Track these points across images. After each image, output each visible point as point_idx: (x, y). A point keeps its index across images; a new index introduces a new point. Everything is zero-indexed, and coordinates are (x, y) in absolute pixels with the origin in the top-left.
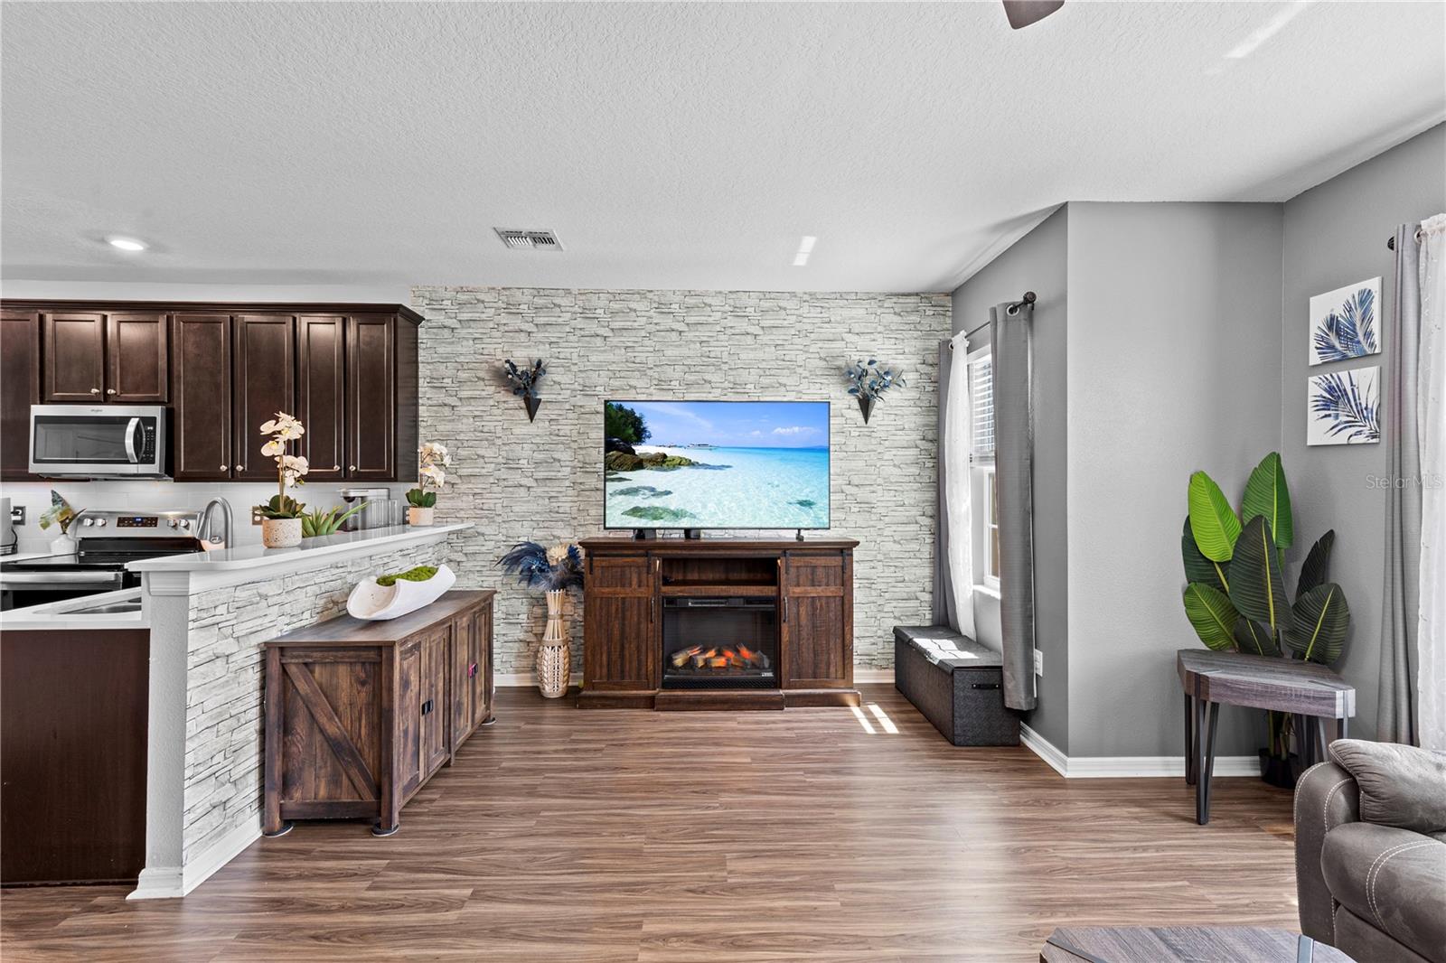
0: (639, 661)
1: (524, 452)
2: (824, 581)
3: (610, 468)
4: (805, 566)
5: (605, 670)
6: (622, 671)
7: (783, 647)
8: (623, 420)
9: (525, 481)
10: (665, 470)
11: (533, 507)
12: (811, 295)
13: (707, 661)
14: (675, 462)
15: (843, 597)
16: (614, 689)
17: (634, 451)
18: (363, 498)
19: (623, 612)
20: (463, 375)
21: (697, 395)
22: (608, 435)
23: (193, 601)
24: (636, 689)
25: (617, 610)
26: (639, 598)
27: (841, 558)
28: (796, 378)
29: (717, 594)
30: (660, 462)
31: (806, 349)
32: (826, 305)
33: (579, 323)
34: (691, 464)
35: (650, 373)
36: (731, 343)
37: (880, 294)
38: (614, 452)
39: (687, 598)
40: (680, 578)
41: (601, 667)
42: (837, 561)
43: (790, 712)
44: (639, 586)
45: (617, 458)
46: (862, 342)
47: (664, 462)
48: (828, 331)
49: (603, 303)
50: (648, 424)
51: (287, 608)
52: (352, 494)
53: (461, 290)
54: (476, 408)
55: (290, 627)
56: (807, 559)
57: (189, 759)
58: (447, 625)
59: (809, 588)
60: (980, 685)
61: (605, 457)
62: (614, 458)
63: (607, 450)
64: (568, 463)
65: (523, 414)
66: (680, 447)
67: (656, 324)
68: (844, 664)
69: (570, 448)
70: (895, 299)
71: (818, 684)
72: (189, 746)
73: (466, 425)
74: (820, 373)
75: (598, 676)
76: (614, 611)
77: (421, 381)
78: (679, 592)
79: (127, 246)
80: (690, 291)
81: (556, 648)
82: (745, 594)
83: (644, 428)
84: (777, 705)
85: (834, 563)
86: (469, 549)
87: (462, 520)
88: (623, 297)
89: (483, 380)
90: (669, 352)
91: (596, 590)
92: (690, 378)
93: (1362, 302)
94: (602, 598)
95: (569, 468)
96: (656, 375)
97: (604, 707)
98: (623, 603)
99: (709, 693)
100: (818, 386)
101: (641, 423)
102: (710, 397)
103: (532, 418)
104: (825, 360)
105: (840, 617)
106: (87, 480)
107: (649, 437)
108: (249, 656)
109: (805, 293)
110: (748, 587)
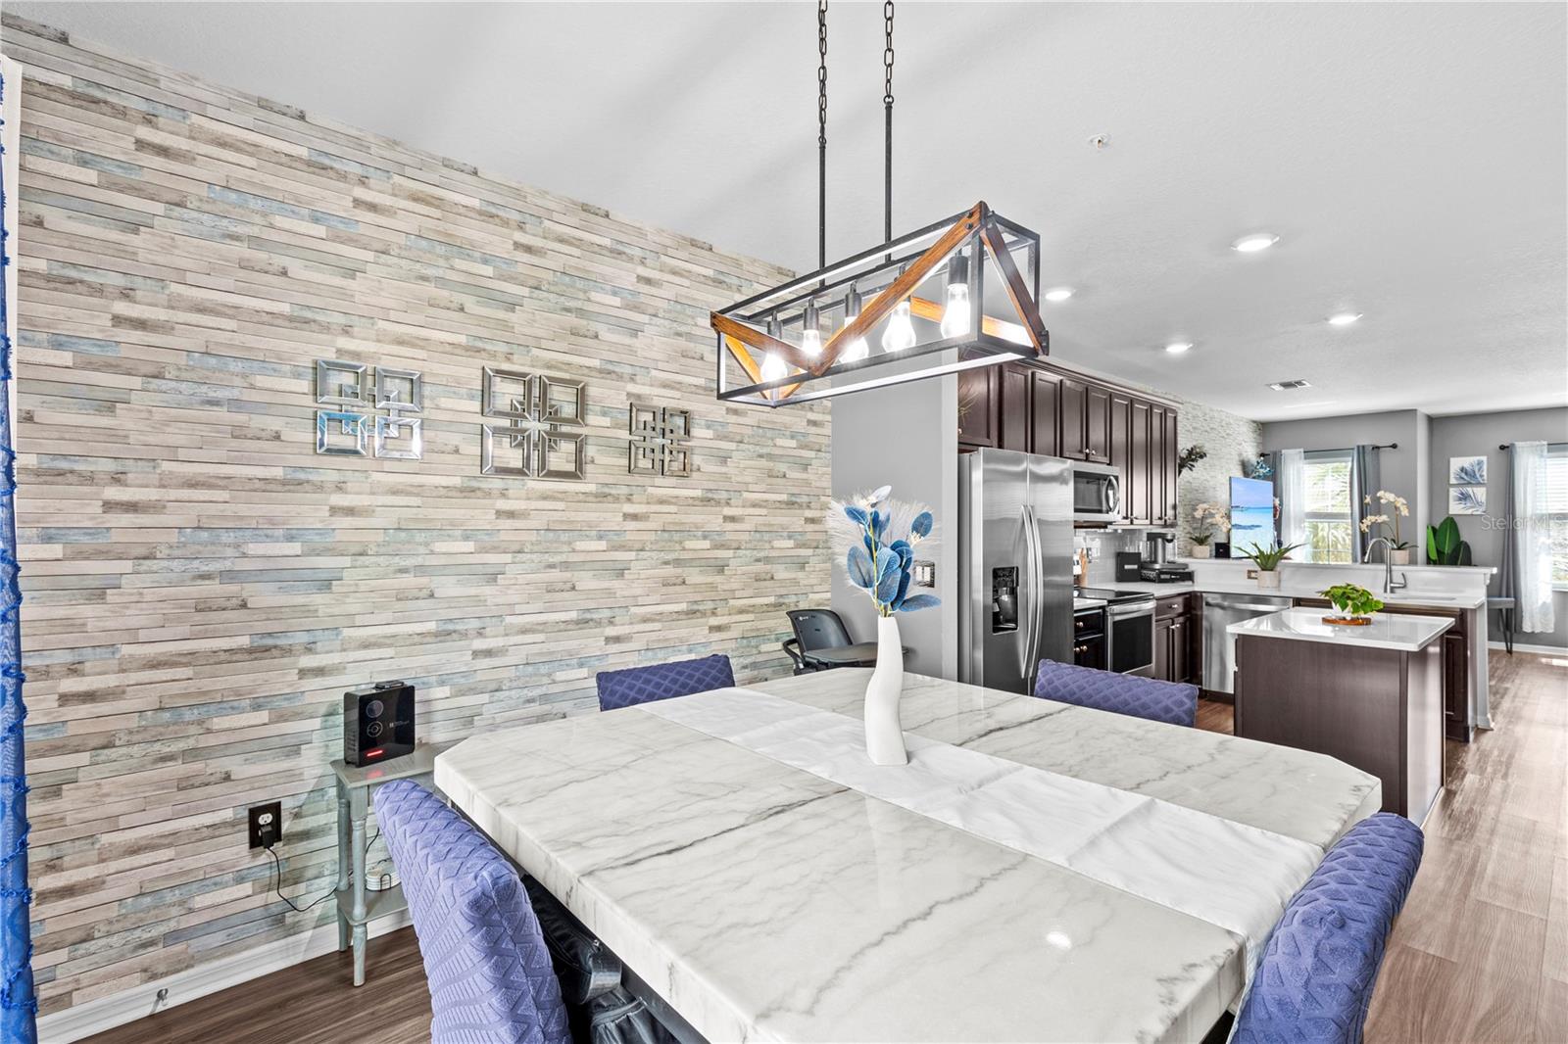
93: (1478, 464)
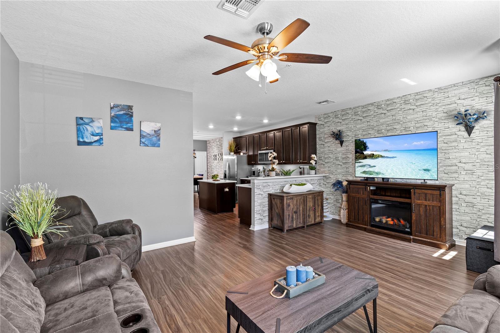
0: (363, 217)
1: (340, 155)
2: (432, 199)
3: (357, 159)
4: (422, 193)
5: (354, 217)
6: (358, 219)
7: (413, 221)
8: (360, 144)
9: (340, 163)
10: (373, 159)
11: (343, 171)
12: (439, 89)
13: (387, 221)
14: (376, 156)
15: (440, 207)
16: (355, 223)
17: (364, 153)
18: (303, 168)
19: (358, 201)
20: (326, 136)
21: (391, 133)
22: (356, 149)
23: (256, 184)
24: (363, 225)
25: (357, 200)
26: (363, 198)
27: (439, 191)
28: (432, 122)
29: (388, 200)
30: (372, 156)
31: (437, 110)
32: (446, 91)
33: (354, 117)
34: (382, 157)
35: (375, 128)
36: (404, 114)
37: (476, 79)
38: (358, 154)
39: (378, 200)
40: (384, 194)
41: (352, 216)
42: (437, 192)
43: (413, 244)
44: (363, 194)
45: (359, 155)
46: (466, 102)
47: (373, 156)
48: (447, 101)
49: (360, 110)
50: (368, 145)
51: (274, 188)
52: (301, 167)
53: (325, 114)
54: (329, 144)
55: (275, 192)
56: (423, 191)
57: (255, 209)
58: (303, 196)
59: (424, 202)
60: (480, 247)
61: (355, 156)
62: (358, 156)
63: (356, 153)
64: (351, 158)
65: (339, 145)
66: (378, 151)
67: (377, 112)
68: (440, 233)
69: (352, 153)
70: (486, 80)
71: (428, 238)
72: (255, 207)
73: (326, 149)
74: (444, 119)
75: (352, 219)
76: (356, 200)
77: (317, 139)
78: (375, 197)
79: (266, 121)
80: (388, 99)
81: (344, 210)
82: (398, 201)
83: (367, 146)
84: (409, 241)
85: (436, 193)
86: (328, 181)
87: (326, 173)
88: (366, 106)
89: (330, 137)
90: (381, 121)
91: (351, 194)
92: (388, 128)
94: (352, 197)
95: (351, 159)
96: (377, 129)
97: (353, 228)
98: (358, 199)
99: (384, 231)
100: (443, 124)
101: (366, 144)
102: (396, 134)
103: (341, 146)
104: (446, 113)
105: (439, 214)
106: (267, 164)
107: (368, 148)
108: (266, 195)
109: (436, 89)
110: (400, 199)
